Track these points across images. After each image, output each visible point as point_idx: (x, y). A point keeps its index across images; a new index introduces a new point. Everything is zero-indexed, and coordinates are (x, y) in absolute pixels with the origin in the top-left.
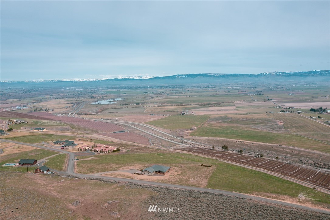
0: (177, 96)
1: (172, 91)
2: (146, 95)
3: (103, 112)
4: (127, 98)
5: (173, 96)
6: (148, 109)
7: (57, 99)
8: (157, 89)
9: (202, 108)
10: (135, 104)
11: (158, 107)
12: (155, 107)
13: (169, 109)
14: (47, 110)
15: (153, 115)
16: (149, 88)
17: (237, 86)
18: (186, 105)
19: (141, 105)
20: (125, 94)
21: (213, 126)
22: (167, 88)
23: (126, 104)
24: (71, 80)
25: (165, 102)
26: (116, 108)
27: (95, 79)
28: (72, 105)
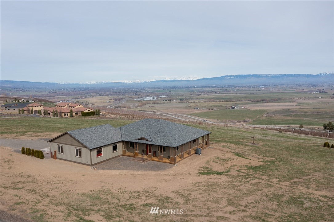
0: (225, 94)
1: (220, 90)
2: (192, 93)
3: (144, 106)
4: (171, 96)
5: (221, 94)
6: (193, 104)
7: (102, 96)
8: (204, 89)
9: (255, 104)
10: (179, 100)
11: (204, 103)
12: (201, 102)
13: (216, 104)
14: (88, 103)
15: (197, 108)
16: (196, 87)
17: (293, 85)
18: (236, 101)
19: (185, 101)
20: (171, 92)
21: (273, 119)
22: (215, 88)
23: (170, 99)
24: (121, 82)
25: (213, 98)
26: (158, 103)
27: (143, 81)
28: (114, 100)
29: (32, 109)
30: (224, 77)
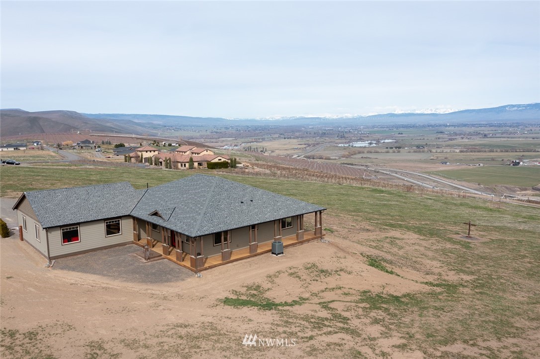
0: (504, 138)
1: (495, 130)
2: (440, 136)
3: (352, 156)
4: (402, 140)
5: (496, 138)
6: (439, 155)
7: (288, 138)
8: (464, 128)
10: (415, 148)
11: (460, 154)
12: (454, 152)
13: (483, 157)
14: (265, 150)
15: (446, 163)
16: (449, 126)
18: (524, 152)
19: (426, 149)
20: (402, 134)
22: (485, 127)
23: (399, 146)
24: (320, 117)
25: (478, 145)
26: (377, 152)
27: (356, 115)
28: (305, 146)
29: (142, 155)
30: (505, 107)
